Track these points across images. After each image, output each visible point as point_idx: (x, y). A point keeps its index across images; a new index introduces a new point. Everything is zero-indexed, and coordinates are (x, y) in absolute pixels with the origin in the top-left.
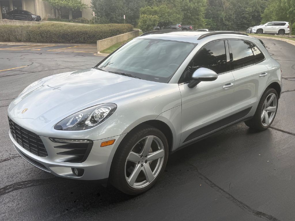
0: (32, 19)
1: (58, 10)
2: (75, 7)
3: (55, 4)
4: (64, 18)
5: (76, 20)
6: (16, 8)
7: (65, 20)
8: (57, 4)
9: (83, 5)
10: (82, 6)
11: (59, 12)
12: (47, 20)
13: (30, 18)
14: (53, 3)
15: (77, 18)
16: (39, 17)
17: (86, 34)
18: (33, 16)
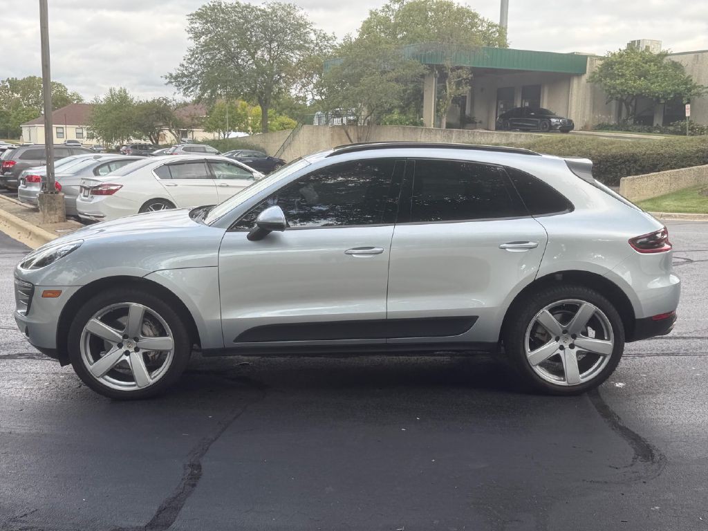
0: (551, 129)
1: (627, 105)
2: (669, 94)
3: (614, 88)
4: (640, 123)
5: (671, 128)
6: (527, 104)
7: (639, 127)
8: (619, 88)
9: (695, 87)
10: (689, 90)
11: (628, 109)
12: (589, 128)
13: (547, 126)
14: (610, 87)
15: (671, 123)
16: (570, 121)
17: (635, 162)
18: (553, 120)
